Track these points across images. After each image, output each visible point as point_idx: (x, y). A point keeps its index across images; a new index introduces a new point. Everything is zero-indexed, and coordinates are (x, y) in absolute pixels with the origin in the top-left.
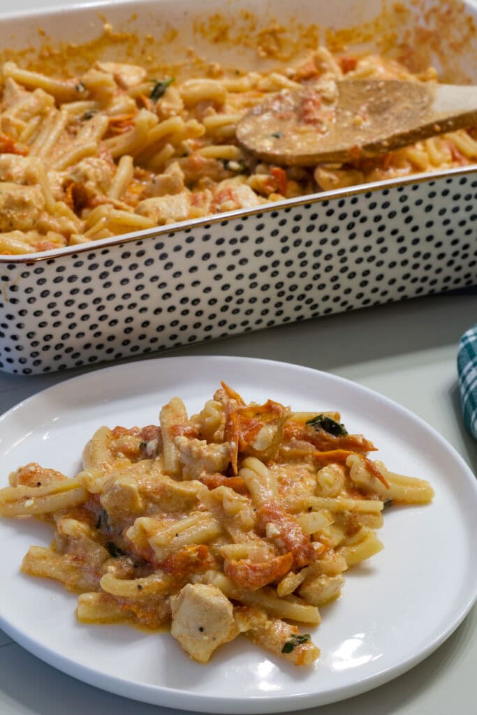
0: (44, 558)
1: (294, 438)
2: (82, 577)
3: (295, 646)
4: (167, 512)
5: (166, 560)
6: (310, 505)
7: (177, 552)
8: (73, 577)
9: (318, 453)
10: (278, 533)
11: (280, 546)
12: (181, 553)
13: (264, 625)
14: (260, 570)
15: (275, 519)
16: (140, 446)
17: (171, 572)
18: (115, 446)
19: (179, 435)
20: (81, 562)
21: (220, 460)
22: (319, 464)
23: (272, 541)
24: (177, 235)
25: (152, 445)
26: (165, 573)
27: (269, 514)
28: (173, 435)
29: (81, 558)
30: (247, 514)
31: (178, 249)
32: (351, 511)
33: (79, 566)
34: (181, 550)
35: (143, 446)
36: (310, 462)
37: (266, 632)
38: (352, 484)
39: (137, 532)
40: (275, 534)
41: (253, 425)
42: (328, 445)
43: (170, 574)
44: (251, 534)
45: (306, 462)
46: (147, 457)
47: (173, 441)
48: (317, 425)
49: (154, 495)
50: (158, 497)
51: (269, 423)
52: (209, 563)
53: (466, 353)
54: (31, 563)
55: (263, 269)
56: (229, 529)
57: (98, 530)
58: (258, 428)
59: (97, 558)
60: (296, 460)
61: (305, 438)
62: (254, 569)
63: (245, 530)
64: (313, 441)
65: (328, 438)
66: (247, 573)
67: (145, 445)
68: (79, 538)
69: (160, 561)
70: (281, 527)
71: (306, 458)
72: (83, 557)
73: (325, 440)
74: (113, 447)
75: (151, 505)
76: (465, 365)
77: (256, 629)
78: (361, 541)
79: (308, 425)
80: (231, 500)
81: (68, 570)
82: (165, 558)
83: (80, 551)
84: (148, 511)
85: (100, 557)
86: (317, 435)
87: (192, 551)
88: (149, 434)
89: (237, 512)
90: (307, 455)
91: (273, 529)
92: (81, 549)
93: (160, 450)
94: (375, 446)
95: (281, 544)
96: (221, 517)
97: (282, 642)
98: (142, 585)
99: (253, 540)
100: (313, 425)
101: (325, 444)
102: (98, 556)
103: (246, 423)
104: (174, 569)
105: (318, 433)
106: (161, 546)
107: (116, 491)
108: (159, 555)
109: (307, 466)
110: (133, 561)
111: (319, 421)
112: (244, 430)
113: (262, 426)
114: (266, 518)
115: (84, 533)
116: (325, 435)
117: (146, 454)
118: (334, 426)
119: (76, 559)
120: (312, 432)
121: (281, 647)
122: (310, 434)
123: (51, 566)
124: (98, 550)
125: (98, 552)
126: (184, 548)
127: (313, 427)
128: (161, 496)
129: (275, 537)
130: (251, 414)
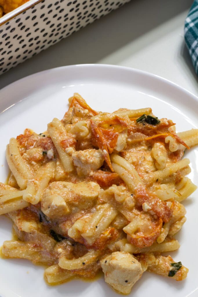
0: (15, 248)
1: (132, 132)
2: (42, 257)
3: (176, 272)
4: (84, 210)
5: (94, 244)
6: (157, 179)
7: (99, 237)
8: (37, 258)
9: (147, 138)
10: (150, 208)
11: (153, 214)
12: (102, 237)
13: (155, 263)
14: (151, 238)
15: (146, 199)
16: (43, 154)
17: (98, 249)
18: (28, 157)
19: (67, 147)
20: (39, 248)
21: (99, 163)
22: (150, 145)
23: (147, 213)
24: (27, 11)
25: (50, 153)
26: (95, 250)
27: (142, 197)
28: (63, 147)
29: (38, 245)
30: (130, 200)
31: (28, 18)
32: (176, 172)
33: (39, 250)
34: (102, 235)
35: (45, 153)
36: (144, 144)
37: (157, 267)
38: (170, 152)
39: (75, 234)
40: (149, 209)
41: (112, 135)
42: (151, 132)
43: (98, 250)
44: (135, 211)
45: (142, 145)
46: (49, 160)
47: (65, 151)
48: (143, 122)
49: (74, 203)
50: (77, 203)
51: (122, 133)
52: (115, 235)
53: (190, 35)
54: (8, 253)
55: (72, 10)
56: (122, 212)
57: (42, 223)
58: (116, 137)
59: (50, 246)
60: (136, 145)
61: (138, 130)
62: (147, 239)
63: (131, 210)
64: (143, 132)
65: (150, 128)
66: (144, 242)
67: (46, 153)
68: (33, 233)
69: (91, 245)
70: (151, 204)
71: (142, 143)
72: (39, 245)
73: (149, 129)
74: (28, 158)
75: (74, 209)
76: (192, 42)
77: (150, 266)
78: (184, 187)
79: (138, 123)
80: (120, 196)
81: (33, 254)
82: (93, 243)
83: (37, 241)
84: (73, 212)
85: (51, 245)
86: (144, 127)
87: (107, 234)
88: (46, 146)
89: (124, 201)
90: (142, 141)
91: (147, 206)
92: (37, 240)
93: (56, 155)
94: (174, 122)
95: (153, 213)
96: (115, 205)
97: (167, 270)
98: (85, 262)
99: (138, 215)
100: (141, 122)
101: (150, 131)
102: (50, 245)
103: (106, 133)
104: (100, 247)
105: (145, 126)
106: (90, 237)
107: (54, 208)
108: (90, 242)
109: (143, 147)
110: (71, 243)
111: (144, 119)
112: (108, 139)
113: (118, 135)
114: (141, 200)
115: (36, 229)
116: (149, 126)
117: (48, 158)
118: (152, 120)
119: (36, 246)
120: (141, 126)
121: (167, 273)
122: (140, 128)
123: (22, 253)
124: (49, 241)
125: (49, 242)
126: (103, 234)
127: (141, 124)
128: (79, 202)
129: (149, 210)
130: (106, 126)
